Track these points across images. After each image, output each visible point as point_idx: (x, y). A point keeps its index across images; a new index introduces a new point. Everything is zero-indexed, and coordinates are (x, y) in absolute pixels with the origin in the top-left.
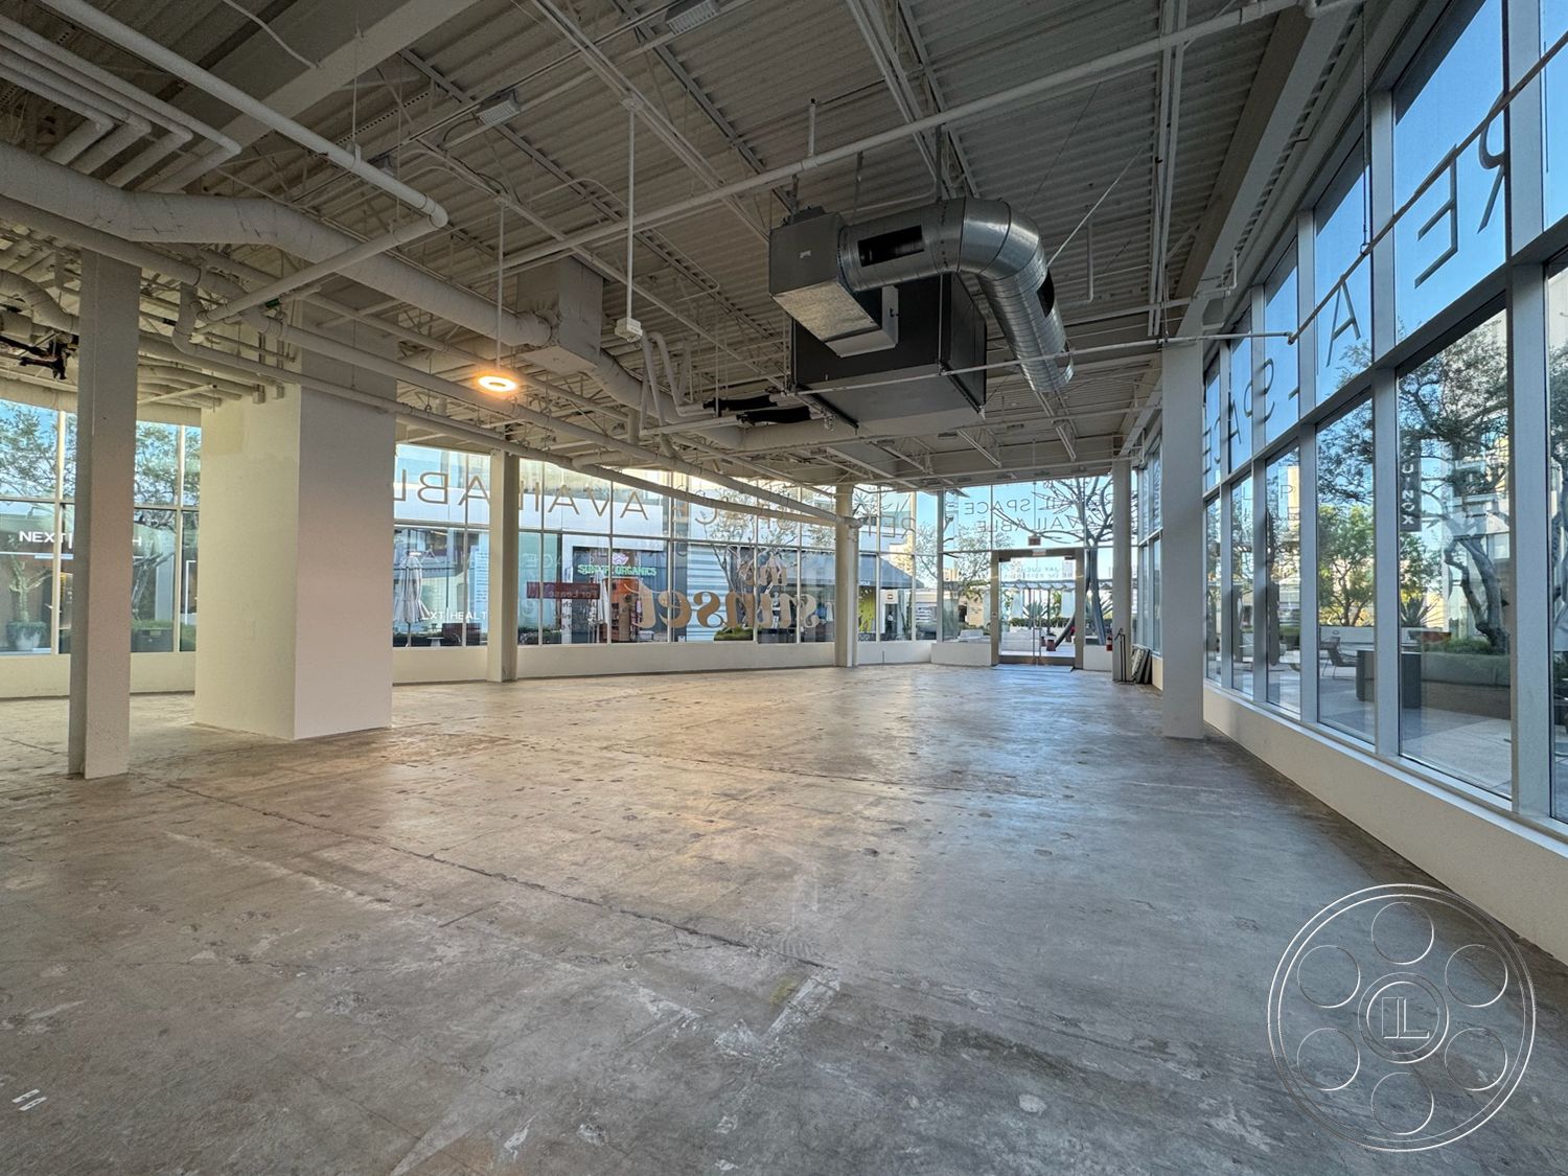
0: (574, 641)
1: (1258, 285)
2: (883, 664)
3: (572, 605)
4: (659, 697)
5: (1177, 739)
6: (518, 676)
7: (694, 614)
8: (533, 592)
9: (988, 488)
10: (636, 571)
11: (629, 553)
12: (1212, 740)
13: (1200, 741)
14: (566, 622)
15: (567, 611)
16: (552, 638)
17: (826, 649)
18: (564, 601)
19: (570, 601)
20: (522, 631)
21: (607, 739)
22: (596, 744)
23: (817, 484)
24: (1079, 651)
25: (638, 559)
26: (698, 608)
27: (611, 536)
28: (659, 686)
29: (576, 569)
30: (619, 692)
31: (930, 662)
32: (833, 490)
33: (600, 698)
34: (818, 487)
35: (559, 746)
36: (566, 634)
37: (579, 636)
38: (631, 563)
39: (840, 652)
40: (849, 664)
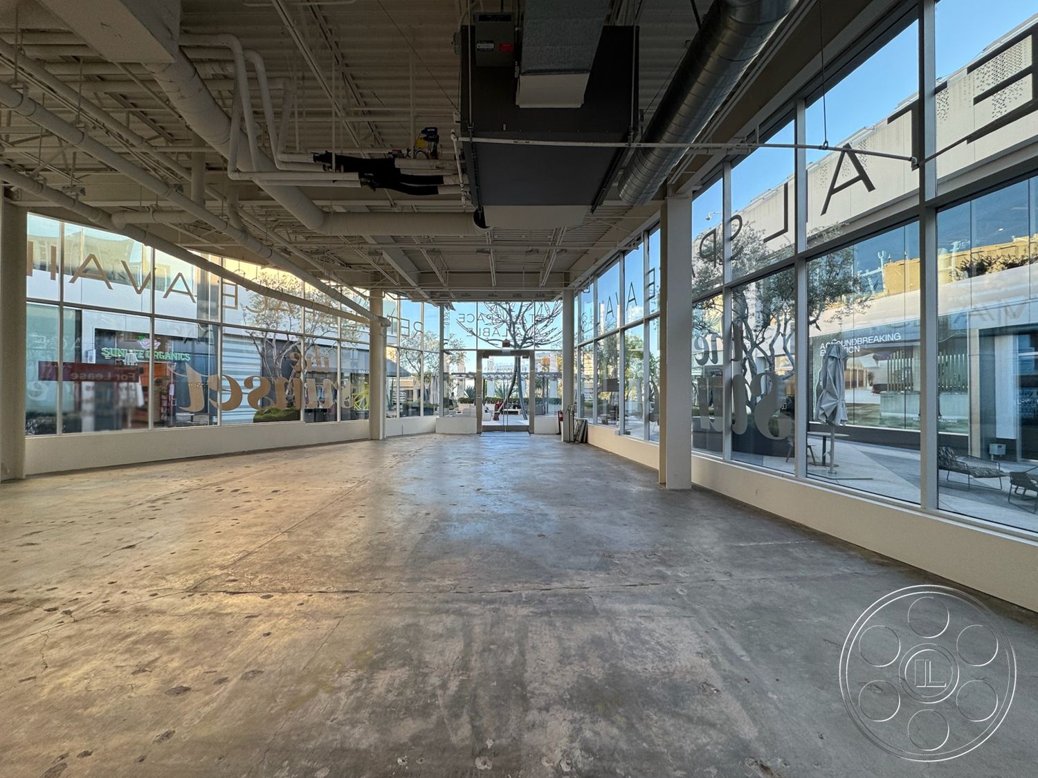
0: (98, 427)
1: (728, 161)
2: (402, 436)
3: (96, 389)
4: (227, 488)
5: (677, 490)
6: (25, 473)
7: (245, 397)
8: (48, 372)
9: (475, 303)
10: (168, 356)
11: (163, 339)
12: (697, 489)
13: (690, 490)
14: (88, 407)
15: (88, 394)
16: (73, 425)
17: (362, 425)
18: (84, 384)
19: (91, 384)
20: (31, 415)
21: (192, 569)
22: (177, 583)
23: (357, 286)
24: (532, 421)
25: (171, 345)
26: (249, 391)
27: (152, 316)
28: (218, 473)
29: (99, 352)
30: (175, 485)
31: (434, 432)
32: (367, 293)
33: (153, 496)
34: (357, 289)
35: (116, 598)
36: (88, 421)
37: (104, 421)
38: (161, 348)
39: (374, 427)
40: (381, 438)
